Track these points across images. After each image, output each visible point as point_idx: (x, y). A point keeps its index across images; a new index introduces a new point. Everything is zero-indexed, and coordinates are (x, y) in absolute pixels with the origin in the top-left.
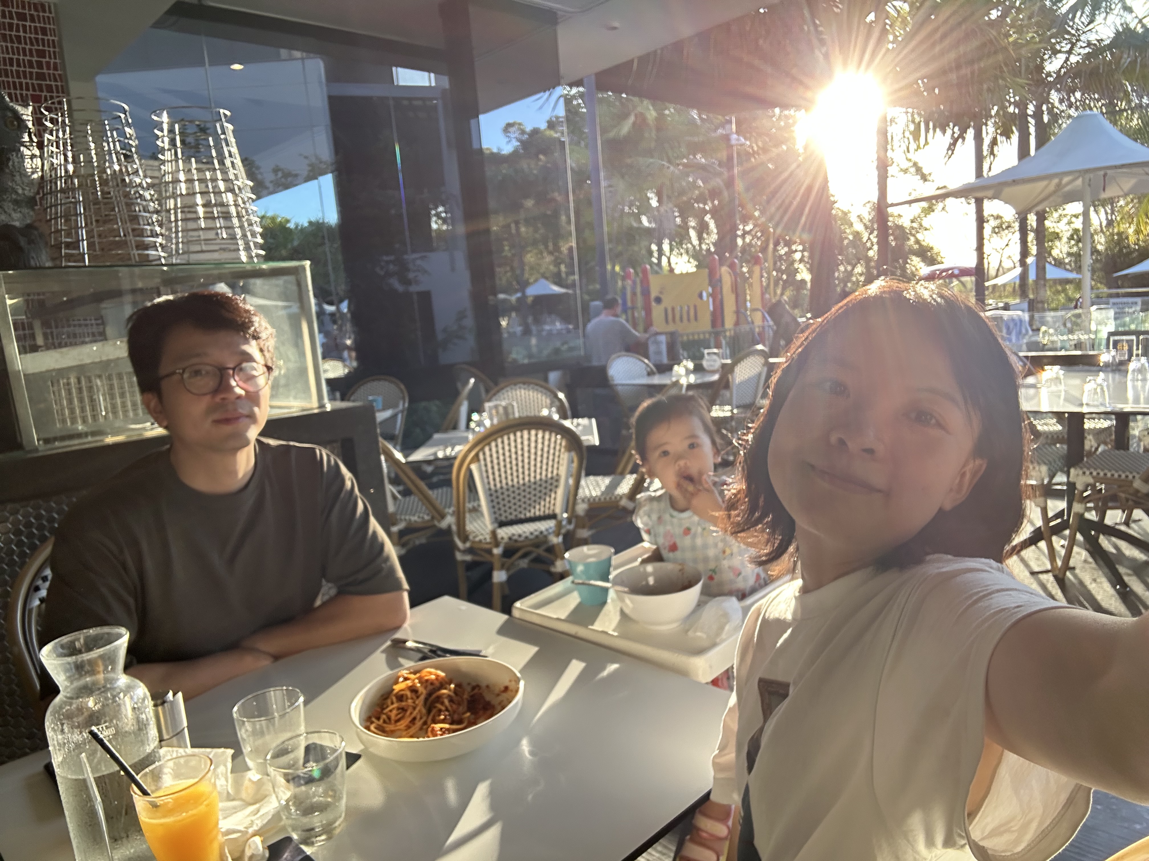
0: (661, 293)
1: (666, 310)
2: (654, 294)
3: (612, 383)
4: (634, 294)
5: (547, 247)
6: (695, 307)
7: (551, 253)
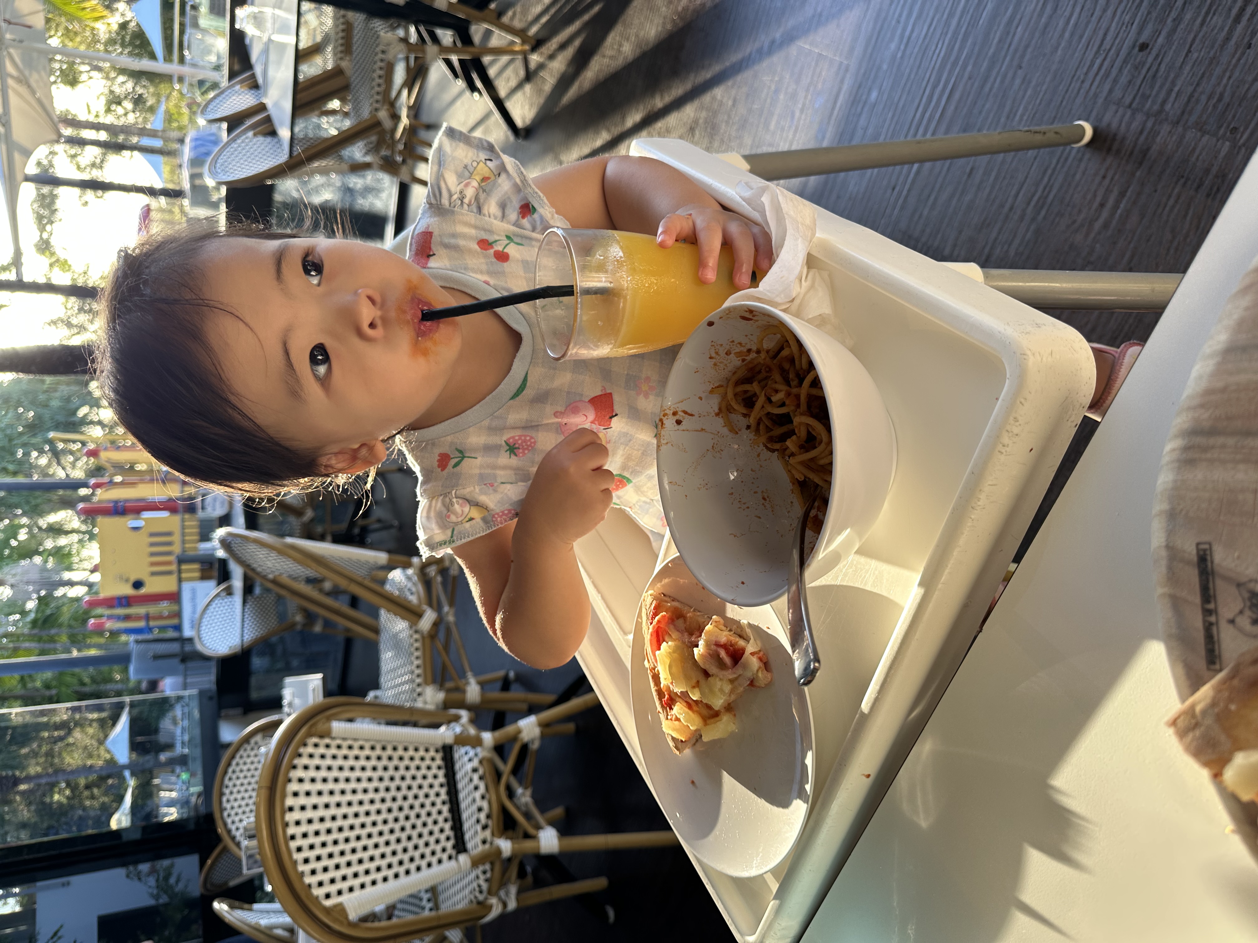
0: (127, 580)
1: (153, 574)
2: (128, 590)
3: (238, 649)
4: (127, 618)
5: (61, 739)
6: (152, 535)
7: (69, 732)
